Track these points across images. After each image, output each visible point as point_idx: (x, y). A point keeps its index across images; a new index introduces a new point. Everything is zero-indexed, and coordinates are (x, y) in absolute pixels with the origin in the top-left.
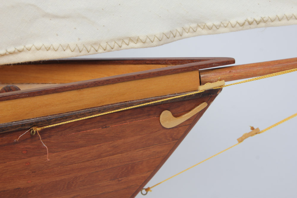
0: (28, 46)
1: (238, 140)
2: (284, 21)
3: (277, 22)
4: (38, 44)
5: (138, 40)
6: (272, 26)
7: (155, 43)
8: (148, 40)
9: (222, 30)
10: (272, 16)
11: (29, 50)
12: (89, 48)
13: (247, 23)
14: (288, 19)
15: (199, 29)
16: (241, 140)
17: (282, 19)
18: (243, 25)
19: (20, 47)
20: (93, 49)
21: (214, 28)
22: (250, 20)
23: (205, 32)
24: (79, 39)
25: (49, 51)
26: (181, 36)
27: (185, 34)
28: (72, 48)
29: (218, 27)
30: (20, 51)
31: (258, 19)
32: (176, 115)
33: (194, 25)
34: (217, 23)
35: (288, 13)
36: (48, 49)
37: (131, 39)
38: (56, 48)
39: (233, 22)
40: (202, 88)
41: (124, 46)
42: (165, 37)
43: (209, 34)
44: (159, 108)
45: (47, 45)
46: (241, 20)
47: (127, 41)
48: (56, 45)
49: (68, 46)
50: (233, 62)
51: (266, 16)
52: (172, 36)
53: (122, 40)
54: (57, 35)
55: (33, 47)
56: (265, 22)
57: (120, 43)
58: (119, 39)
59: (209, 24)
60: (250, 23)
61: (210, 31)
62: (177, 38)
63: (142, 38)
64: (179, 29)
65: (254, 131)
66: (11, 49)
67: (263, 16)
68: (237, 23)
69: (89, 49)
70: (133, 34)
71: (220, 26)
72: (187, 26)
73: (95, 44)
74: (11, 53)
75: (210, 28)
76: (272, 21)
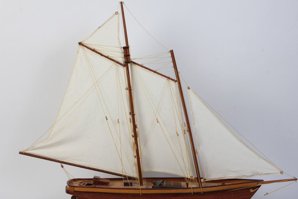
4: (228, 176)
5: (246, 176)
10: (271, 173)
14: (273, 173)
16: (265, 195)
18: (265, 174)
24: (236, 175)
29: (261, 174)
32: (253, 190)
33: (256, 174)
36: (230, 177)
37: (245, 176)
39: (263, 173)
40: (258, 185)
44: (250, 188)
45: (230, 176)
48: (232, 176)
51: (269, 173)
52: (252, 175)
53: (243, 176)
59: (259, 174)
60: (267, 174)
63: (247, 176)
64: (254, 174)
65: (267, 194)
66: (224, 177)
70: (246, 175)
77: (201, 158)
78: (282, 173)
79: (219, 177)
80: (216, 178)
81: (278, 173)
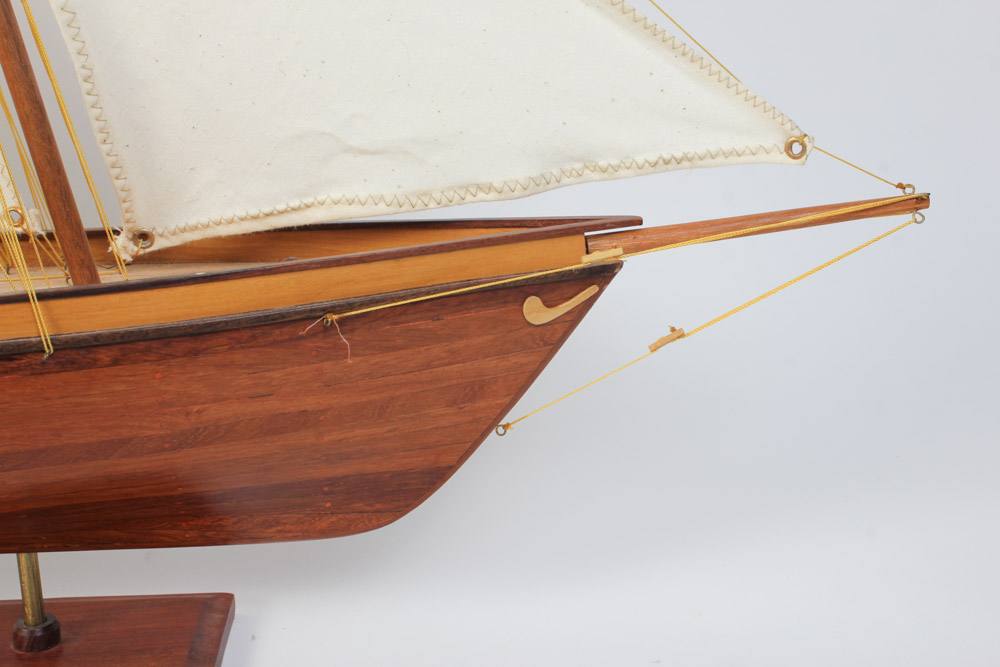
0: (321, 198)
1: (649, 347)
2: (720, 159)
3: (708, 161)
4: (336, 195)
5: (490, 188)
6: (702, 167)
7: (516, 193)
8: (506, 188)
9: (622, 172)
10: (701, 151)
11: (322, 204)
12: (414, 200)
13: (661, 161)
14: (726, 155)
15: (587, 172)
16: (654, 348)
17: (717, 155)
18: (656, 164)
19: (308, 200)
20: (420, 202)
21: (610, 169)
22: (667, 156)
23: (596, 176)
24: (399, 187)
25: (353, 206)
26: (558, 182)
27: (565, 180)
28: (388, 201)
29: (616, 169)
30: (308, 206)
31: (678, 155)
32: (549, 304)
33: (578, 166)
34: (614, 162)
35: (726, 147)
36: (351, 203)
37: (479, 188)
38: (363, 200)
39: (640, 160)
40: (587, 260)
41: (469, 198)
42: (532, 184)
43: (603, 180)
44: (519, 291)
45: (350, 195)
46: (652, 158)
47: (473, 190)
48: (363, 195)
49: (382, 198)
50: (640, 222)
51: (691, 151)
52: (544, 181)
53: (466, 188)
54: (365, 180)
55: (329, 199)
56: (690, 160)
57: (462, 193)
58: (461, 188)
59: (602, 163)
60: (667, 162)
61: (605, 175)
62: (551, 186)
63: (497, 184)
64: (555, 172)
65: (677, 334)
66: (295, 203)
67: (686, 151)
68: (646, 161)
69: (414, 203)
71: (620, 166)
72: (567, 167)
73: (424, 194)
74: (294, 210)
75: (604, 171)
76: (701, 159)
77: (66, 34)
78: (797, 148)
79: (253, 212)
80: (228, 215)
81: (762, 157)
